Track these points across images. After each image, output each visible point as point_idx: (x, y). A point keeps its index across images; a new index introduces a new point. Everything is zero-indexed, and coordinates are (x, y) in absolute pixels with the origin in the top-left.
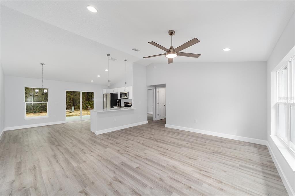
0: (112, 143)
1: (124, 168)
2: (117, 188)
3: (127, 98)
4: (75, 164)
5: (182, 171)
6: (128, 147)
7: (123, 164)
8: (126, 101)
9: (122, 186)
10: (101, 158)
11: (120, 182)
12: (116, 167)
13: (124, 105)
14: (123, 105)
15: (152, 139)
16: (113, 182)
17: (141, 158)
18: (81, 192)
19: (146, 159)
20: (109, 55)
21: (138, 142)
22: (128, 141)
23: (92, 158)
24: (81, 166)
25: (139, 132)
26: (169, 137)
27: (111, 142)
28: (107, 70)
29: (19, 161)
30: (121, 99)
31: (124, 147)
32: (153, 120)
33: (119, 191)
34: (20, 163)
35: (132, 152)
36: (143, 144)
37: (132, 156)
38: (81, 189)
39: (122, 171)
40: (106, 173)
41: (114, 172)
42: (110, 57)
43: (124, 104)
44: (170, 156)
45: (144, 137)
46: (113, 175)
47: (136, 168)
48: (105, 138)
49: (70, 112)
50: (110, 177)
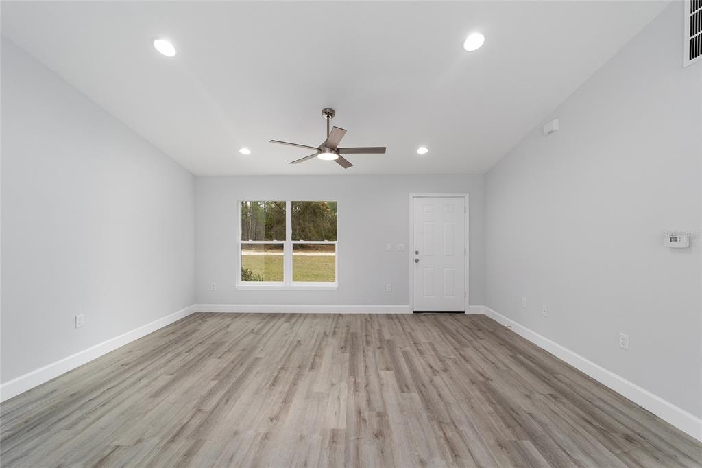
12: (422, 388)
16: (440, 371)
41: (431, 382)
46: (437, 379)
50: (442, 378)
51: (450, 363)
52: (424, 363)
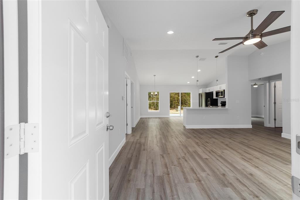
0: (195, 137)
1: (194, 154)
2: (181, 162)
3: (223, 96)
4: (164, 142)
5: (261, 181)
6: (207, 143)
7: (196, 152)
8: (223, 100)
9: (186, 163)
10: (181, 143)
11: (186, 160)
13: (221, 105)
14: (219, 104)
15: (244, 143)
16: (181, 158)
17: (215, 154)
18: (161, 155)
19: (221, 157)
20: (197, 57)
21: (222, 142)
22: (211, 139)
23: (175, 142)
24: (167, 143)
25: (230, 134)
26: (276, 148)
27: (195, 135)
28: (199, 71)
29: (142, 132)
30: (216, 98)
31: (204, 141)
32: (265, 126)
33: (182, 164)
34: (142, 133)
35: (209, 147)
36: (227, 145)
37: (207, 150)
38: (162, 154)
39: (192, 156)
40: (179, 153)
42: (199, 58)
43: (221, 103)
44: (255, 164)
45: (234, 139)
46: (183, 155)
47: (205, 158)
48: (192, 132)
49: (177, 111)
50: (181, 155)
51: (176, 163)
52: (190, 163)
